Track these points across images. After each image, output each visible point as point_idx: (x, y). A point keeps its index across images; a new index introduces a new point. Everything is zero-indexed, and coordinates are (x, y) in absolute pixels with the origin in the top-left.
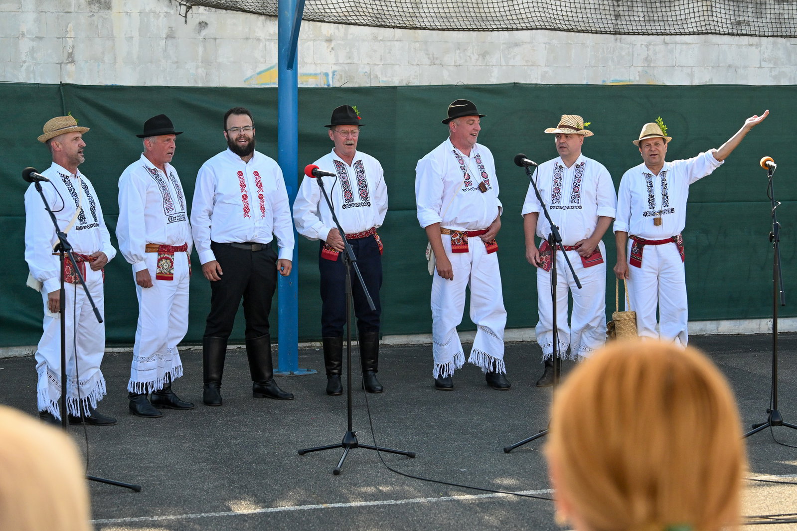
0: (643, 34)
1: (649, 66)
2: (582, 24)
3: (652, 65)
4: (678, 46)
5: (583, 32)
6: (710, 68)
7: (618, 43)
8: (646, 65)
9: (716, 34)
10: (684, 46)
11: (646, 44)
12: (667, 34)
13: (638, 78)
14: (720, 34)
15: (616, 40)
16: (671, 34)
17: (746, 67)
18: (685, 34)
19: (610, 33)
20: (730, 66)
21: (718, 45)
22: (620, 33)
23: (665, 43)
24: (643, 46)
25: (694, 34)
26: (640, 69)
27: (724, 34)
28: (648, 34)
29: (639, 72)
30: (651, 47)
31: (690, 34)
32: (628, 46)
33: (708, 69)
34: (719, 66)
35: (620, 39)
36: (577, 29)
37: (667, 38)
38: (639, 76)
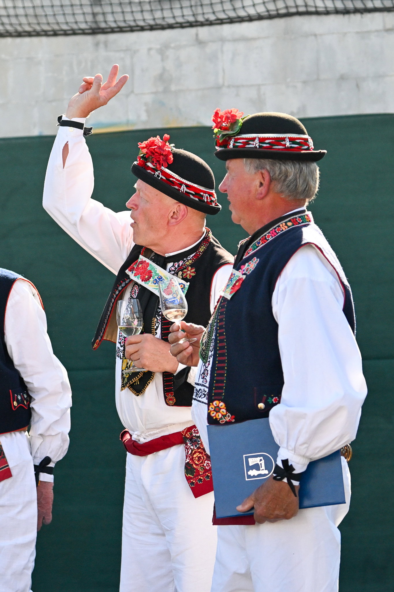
0: (152, 28)
1: (166, 91)
2: (23, 20)
3: (173, 88)
4: (228, 47)
5: (29, 34)
6: (299, 85)
7: (102, 52)
8: (161, 89)
9: (308, 13)
10: (241, 47)
11: (158, 47)
12: (202, 24)
13: (144, 117)
14: (317, 13)
15: (97, 44)
16: (210, 23)
17: (379, 77)
18: (241, 20)
19: (83, 32)
20: (343, 78)
21: (315, 35)
22: (103, 31)
23: (200, 42)
24: (153, 52)
25: (260, 18)
26: (148, 98)
27: (327, 13)
28: (163, 28)
29: (146, 104)
30: (170, 53)
31: (250, 19)
32: (122, 55)
33: (295, 87)
34: (318, 79)
35: (106, 44)
36: (16, 31)
37: (203, 32)
38: (147, 111)
